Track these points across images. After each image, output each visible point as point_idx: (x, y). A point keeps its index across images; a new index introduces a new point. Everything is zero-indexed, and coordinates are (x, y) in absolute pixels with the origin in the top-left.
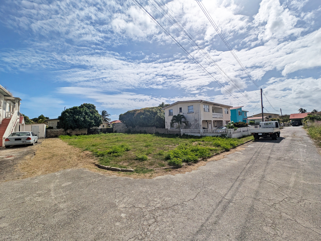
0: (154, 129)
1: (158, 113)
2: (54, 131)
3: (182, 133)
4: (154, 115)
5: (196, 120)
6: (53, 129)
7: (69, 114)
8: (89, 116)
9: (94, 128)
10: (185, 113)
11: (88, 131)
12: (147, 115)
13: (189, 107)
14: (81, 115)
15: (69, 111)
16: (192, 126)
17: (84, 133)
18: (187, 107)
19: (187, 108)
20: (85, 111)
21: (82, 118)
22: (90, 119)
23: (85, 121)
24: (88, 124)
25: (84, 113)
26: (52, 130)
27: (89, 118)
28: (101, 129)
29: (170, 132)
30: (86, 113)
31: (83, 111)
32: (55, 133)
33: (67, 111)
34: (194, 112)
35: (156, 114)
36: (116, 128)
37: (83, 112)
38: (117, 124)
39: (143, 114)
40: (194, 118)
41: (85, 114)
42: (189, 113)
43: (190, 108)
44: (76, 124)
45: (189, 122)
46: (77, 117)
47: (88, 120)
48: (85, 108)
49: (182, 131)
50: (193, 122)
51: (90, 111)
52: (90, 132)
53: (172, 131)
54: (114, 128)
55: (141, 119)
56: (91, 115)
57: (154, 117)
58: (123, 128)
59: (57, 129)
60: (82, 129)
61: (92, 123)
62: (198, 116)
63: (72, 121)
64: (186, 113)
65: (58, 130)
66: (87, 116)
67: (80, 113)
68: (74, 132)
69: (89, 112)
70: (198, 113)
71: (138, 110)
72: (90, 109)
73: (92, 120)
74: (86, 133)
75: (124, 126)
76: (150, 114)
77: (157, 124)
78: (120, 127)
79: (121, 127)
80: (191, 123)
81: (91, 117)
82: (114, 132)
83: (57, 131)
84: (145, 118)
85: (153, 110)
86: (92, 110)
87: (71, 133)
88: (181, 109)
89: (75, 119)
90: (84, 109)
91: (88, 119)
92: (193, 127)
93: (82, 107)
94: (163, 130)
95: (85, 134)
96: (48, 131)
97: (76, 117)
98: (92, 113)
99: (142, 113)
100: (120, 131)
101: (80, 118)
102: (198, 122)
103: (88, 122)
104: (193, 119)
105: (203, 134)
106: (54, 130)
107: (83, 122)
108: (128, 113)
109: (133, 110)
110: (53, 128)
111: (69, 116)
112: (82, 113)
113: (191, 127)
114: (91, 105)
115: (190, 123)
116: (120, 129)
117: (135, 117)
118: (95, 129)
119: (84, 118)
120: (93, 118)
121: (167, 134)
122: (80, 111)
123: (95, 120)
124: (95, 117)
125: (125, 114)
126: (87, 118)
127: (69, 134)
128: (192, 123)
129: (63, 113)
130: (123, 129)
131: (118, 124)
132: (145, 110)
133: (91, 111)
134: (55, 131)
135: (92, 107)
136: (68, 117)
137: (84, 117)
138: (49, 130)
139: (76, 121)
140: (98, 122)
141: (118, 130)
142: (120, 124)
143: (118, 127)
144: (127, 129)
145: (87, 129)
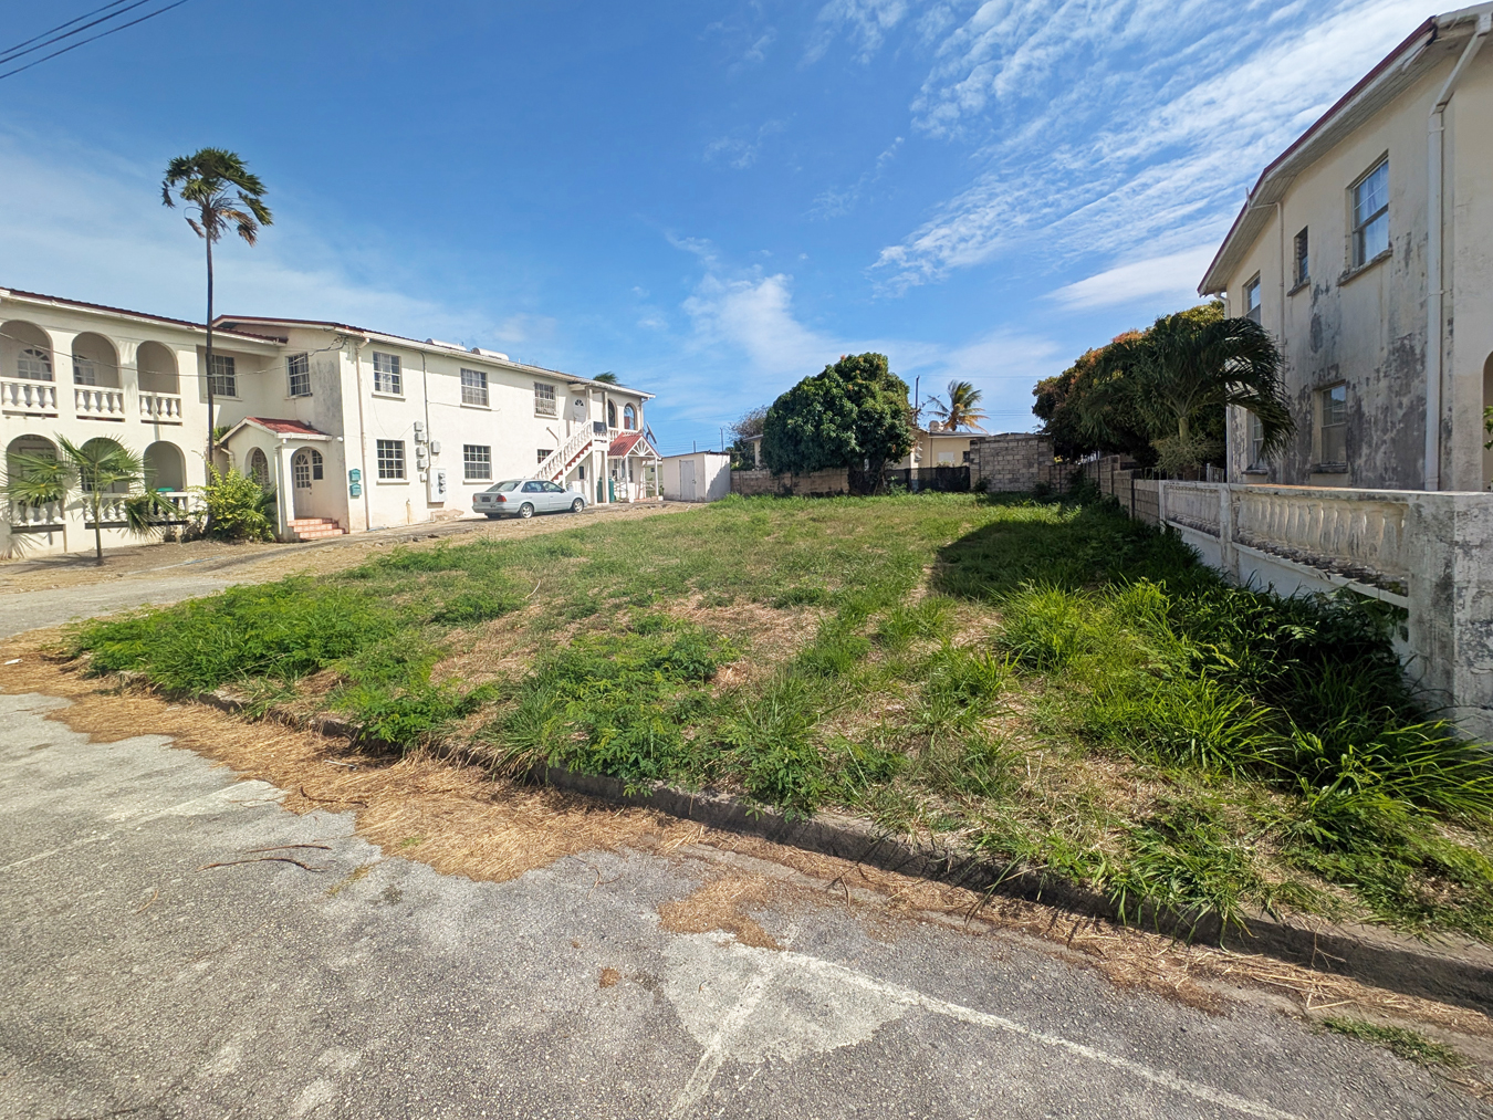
7: (778, 413)
8: (840, 412)
10: (1327, 290)
11: (850, 482)
14: (809, 412)
16: (1370, 446)
18: (1347, 199)
20: (828, 392)
22: (838, 426)
27: (835, 421)
28: (908, 472)
30: (830, 403)
32: (752, 483)
36: (987, 463)
38: (993, 445)
47: (828, 434)
51: (848, 390)
52: (864, 486)
54: (973, 468)
56: (848, 405)
58: (1030, 465)
68: (804, 485)
73: (847, 428)
74: (846, 487)
75: (1041, 454)
78: (1010, 458)
79: (1017, 457)
80: (1365, 409)
82: (973, 485)
83: (757, 479)
86: (860, 386)
87: (796, 485)
90: (824, 384)
91: (829, 429)
92: (1378, 447)
95: (840, 493)
98: (856, 398)
100: (1011, 481)
106: (750, 473)
107: (810, 441)
113: (1365, 450)
114: (861, 360)
115: (1358, 404)
116: (1010, 472)
118: (875, 474)
119: (818, 424)
120: (854, 421)
122: (807, 398)
123: (864, 427)
124: (866, 415)
126: (829, 423)
128: (1374, 399)
130: (1034, 470)
131: (1001, 444)
133: (852, 387)
135: (863, 371)
137: (816, 421)
139: (794, 437)
141: (1000, 476)
142: (1011, 444)
143: (1000, 458)
144: (1063, 472)
145: (846, 471)
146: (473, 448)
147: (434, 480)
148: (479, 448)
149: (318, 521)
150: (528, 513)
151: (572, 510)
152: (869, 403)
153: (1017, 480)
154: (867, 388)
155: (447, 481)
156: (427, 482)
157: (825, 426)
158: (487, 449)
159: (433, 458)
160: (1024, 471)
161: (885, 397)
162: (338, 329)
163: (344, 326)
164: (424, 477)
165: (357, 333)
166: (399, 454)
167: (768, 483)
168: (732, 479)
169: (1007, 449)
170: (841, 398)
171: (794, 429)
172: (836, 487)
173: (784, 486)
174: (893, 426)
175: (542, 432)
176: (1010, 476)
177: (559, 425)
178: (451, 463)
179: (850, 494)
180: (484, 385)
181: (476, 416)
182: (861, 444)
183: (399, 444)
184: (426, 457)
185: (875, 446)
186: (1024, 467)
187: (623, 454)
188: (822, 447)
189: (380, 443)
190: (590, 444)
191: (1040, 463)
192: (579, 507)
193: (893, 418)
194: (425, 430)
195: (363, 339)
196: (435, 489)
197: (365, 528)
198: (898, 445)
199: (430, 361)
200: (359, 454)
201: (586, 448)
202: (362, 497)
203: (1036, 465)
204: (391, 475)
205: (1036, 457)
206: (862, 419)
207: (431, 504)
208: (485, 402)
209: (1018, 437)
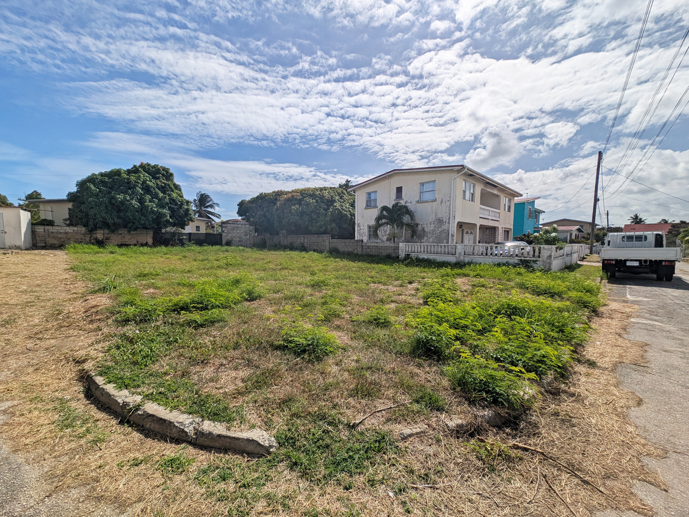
0: (327, 241)
1: (335, 201)
2: (56, 231)
3: (402, 252)
4: (326, 207)
5: (440, 221)
6: (52, 225)
7: (98, 188)
8: (156, 195)
9: (170, 229)
10: (411, 203)
11: (154, 239)
12: (308, 204)
13: (422, 184)
14: (133, 193)
15: (97, 179)
16: (427, 237)
17: (145, 242)
18: (419, 185)
19: (417, 188)
20: (144, 182)
21: (134, 202)
22: (157, 205)
23: (143, 209)
24: (152, 218)
25: (140, 188)
26: (50, 228)
27: (154, 202)
28: (190, 234)
29: (369, 250)
30: (147, 189)
31: (138, 183)
32: (60, 236)
33: (92, 179)
34: (435, 200)
35: (332, 205)
36: (229, 233)
37: (137, 186)
38: (232, 225)
39: (299, 202)
40: (434, 215)
41: (142, 189)
42: (421, 203)
43: (427, 187)
44: (119, 217)
45: (419, 226)
46: (120, 197)
47: (151, 209)
48: (144, 176)
49: (403, 248)
50: (432, 225)
51: (157, 185)
52: (160, 241)
53: (375, 246)
54: (224, 234)
55: (293, 215)
56: (161, 195)
57: (326, 210)
58: (246, 235)
59: (65, 228)
60: (136, 229)
61: (165, 215)
62: (448, 211)
63: (106, 207)
64: (414, 203)
65: (70, 229)
66: (148, 197)
67: (128, 186)
68: (115, 238)
69: (154, 186)
70: (448, 203)
71: (287, 193)
72: (158, 178)
73: (163, 207)
74: (150, 241)
75: (250, 231)
76: (316, 204)
77: (332, 229)
78: (239, 231)
79: (242, 231)
80: (426, 229)
81: (159, 200)
82: (224, 243)
83: (66, 233)
84: (302, 214)
85: (325, 195)
86: (164, 183)
88: (399, 190)
89: (113, 201)
90: (140, 176)
91: (153, 206)
92: (430, 238)
93: (135, 170)
94: (351, 244)
95: (146, 244)
96: (38, 230)
97: (118, 196)
98: (163, 189)
99: (296, 199)
100: (239, 241)
101: (128, 201)
102: (445, 227)
103: (153, 212)
104: (432, 218)
105: (462, 258)
106: (57, 228)
107: (137, 212)
108: (262, 198)
109: (274, 192)
110: (55, 224)
111: (98, 194)
112: (135, 188)
113: (425, 238)
114: (162, 170)
115: (423, 229)
116: (239, 237)
117: (277, 209)
118: (174, 234)
119: (141, 201)
120: (167, 204)
121: (360, 253)
122: (129, 182)
123: (173, 208)
124: (173, 200)
125: (254, 201)
126: (150, 202)
127: (101, 243)
128: (429, 228)
129: (82, 185)
130: (248, 237)
131: (235, 226)
132: (304, 193)
133: (159, 183)
134: (60, 233)
135: (163, 175)
136: (95, 195)
137: (140, 199)
138: (40, 229)
139: (120, 208)
140: (180, 216)
141: (235, 239)
142: (240, 226)
143: (235, 232)
145: (153, 231)
153: (241, 241)
154: (167, 185)
160: (244, 237)
168: (33, 233)
169: (238, 228)
170: (154, 189)
171: (121, 202)
172: (142, 240)
173: (96, 238)
176: (238, 239)
179: (153, 246)
185: (177, 219)
186: (244, 235)
191: (250, 235)
206: (171, 203)
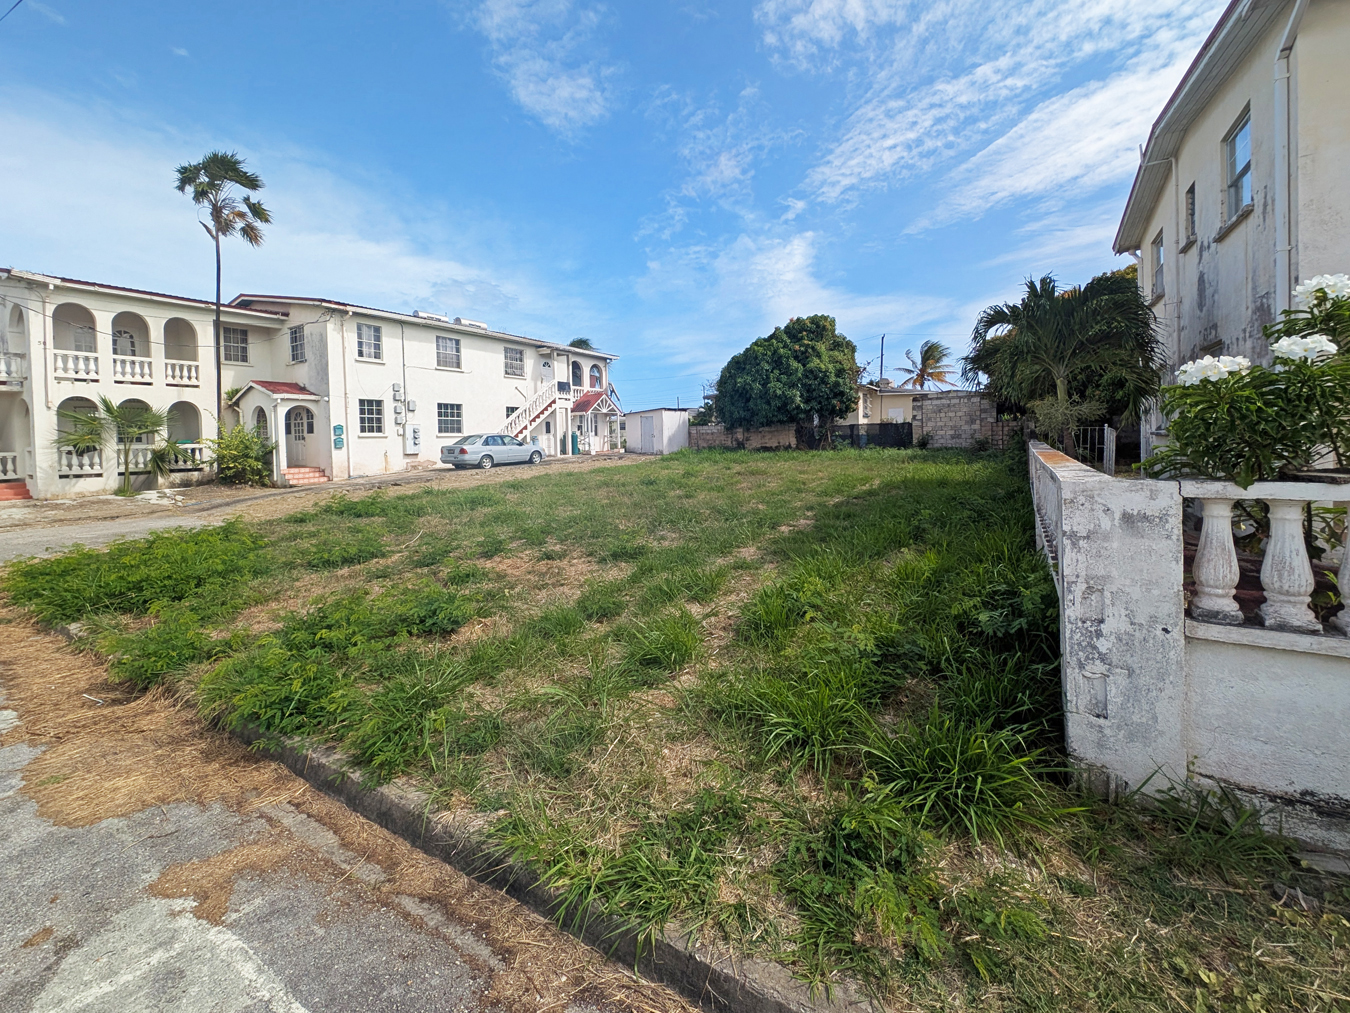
2: (705, 431)
8: (788, 372)
13: (1233, 141)
14: (757, 371)
17: (787, 444)
18: (1224, 150)
19: (1217, 171)
20: (775, 352)
22: (784, 384)
26: (700, 428)
28: (852, 427)
30: (778, 362)
32: (708, 437)
34: (1250, 209)
38: (935, 402)
41: (770, 364)
47: (774, 392)
50: (1249, 343)
51: (795, 350)
52: (809, 441)
54: (916, 424)
56: (795, 364)
58: (973, 422)
65: (715, 429)
66: (775, 374)
69: (791, 352)
74: (793, 442)
78: (952, 414)
79: (959, 414)
82: (915, 441)
83: (713, 434)
86: (807, 346)
87: (747, 440)
88: (1192, 200)
90: (772, 344)
95: (788, 448)
96: (693, 432)
98: (802, 358)
100: (953, 437)
104: (1246, 305)
106: (705, 428)
116: (952, 428)
122: (756, 358)
124: (811, 374)
127: (743, 446)
130: (976, 426)
131: (944, 401)
139: (744, 395)
141: (942, 433)
142: (954, 401)
143: (942, 415)
144: (1006, 429)
145: (793, 427)
146: (446, 406)
147: (409, 434)
148: (452, 406)
149: (307, 470)
150: (487, 464)
151: (530, 461)
152: (814, 363)
153: (959, 436)
154: (813, 348)
155: (421, 434)
156: (404, 435)
157: (772, 385)
158: (459, 407)
159: (410, 415)
160: (966, 427)
161: (830, 356)
162: (324, 304)
163: (329, 302)
164: (401, 432)
165: (341, 307)
166: (379, 412)
167: (723, 438)
168: (690, 433)
169: (949, 405)
170: (788, 358)
171: (744, 387)
172: (785, 442)
173: (737, 440)
174: (837, 384)
175: (510, 391)
176: (952, 432)
177: (526, 384)
178: (426, 419)
179: (798, 448)
180: (458, 350)
181: (449, 377)
182: (807, 401)
183: (379, 403)
184: (403, 414)
185: (820, 403)
186: (967, 422)
187: (586, 411)
188: (768, 403)
189: (362, 402)
190: (554, 402)
191: (982, 420)
192: (537, 459)
193: (837, 376)
194: (402, 391)
195: (347, 312)
196: (410, 442)
197: (346, 476)
198: (842, 402)
199: (408, 331)
200: (342, 411)
201: (550, 405)
202: (345, 449)
203: (978, 422)
204: (371, 430)
205: (978, 413)
206: (807, 377)
207: (407, 455)
208: (458, 365)
209: (960, 394)
